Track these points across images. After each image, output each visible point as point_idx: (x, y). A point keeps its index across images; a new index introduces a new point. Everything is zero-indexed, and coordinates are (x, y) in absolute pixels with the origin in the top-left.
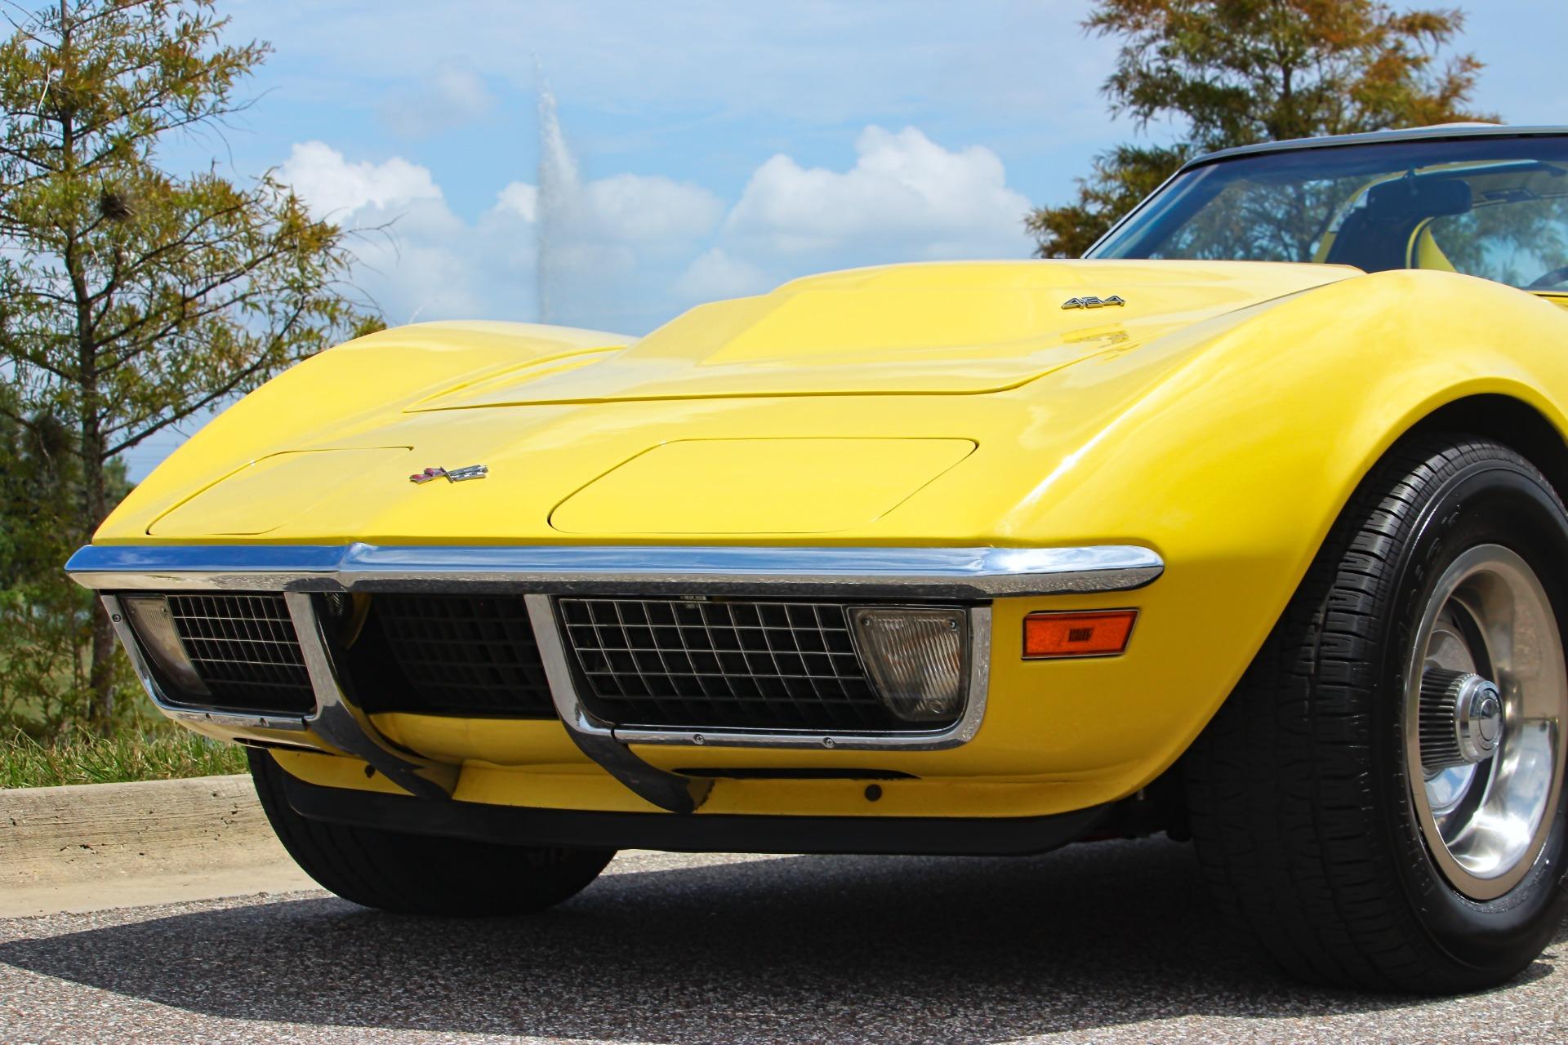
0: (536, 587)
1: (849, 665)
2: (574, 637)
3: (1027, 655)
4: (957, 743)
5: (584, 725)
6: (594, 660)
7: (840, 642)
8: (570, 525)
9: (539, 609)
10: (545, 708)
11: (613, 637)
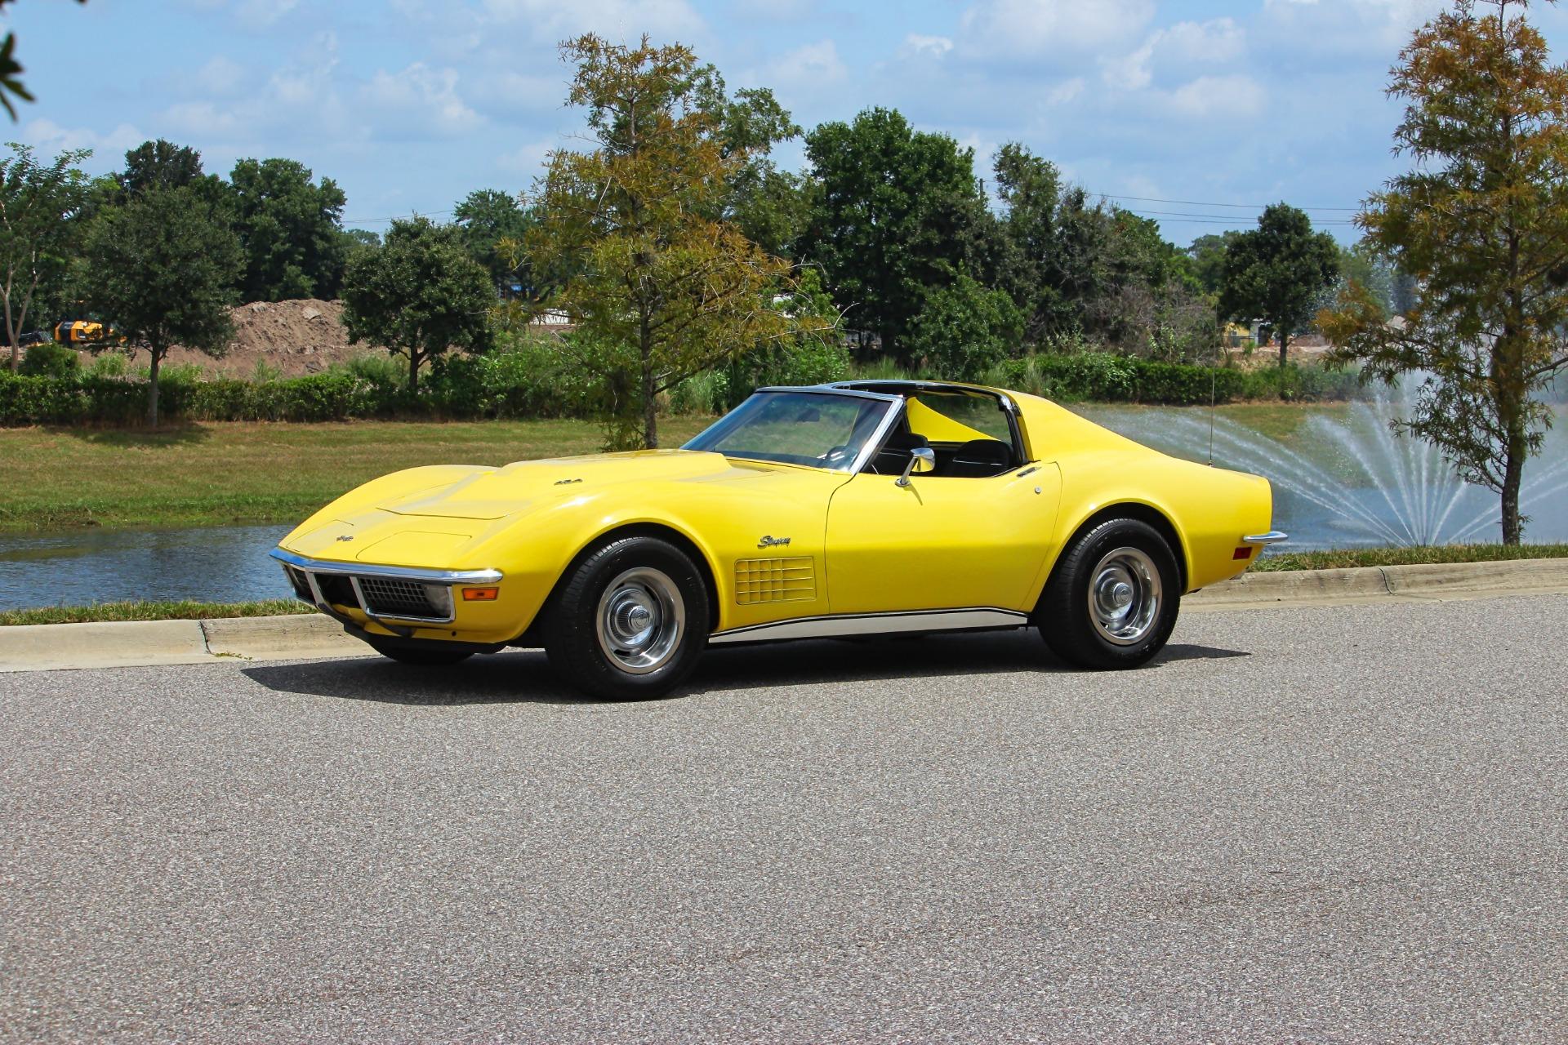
0: (354, 575)
1: (425, 599)
2: (364, 589)
3: (465, 599)
4: (451, 621)
5: (368, 611)
6: (369, 595)
7: (422, 593)
8: (363, 558)
9: (354, 581)
10: (357, 605)
11: (372, 589)
